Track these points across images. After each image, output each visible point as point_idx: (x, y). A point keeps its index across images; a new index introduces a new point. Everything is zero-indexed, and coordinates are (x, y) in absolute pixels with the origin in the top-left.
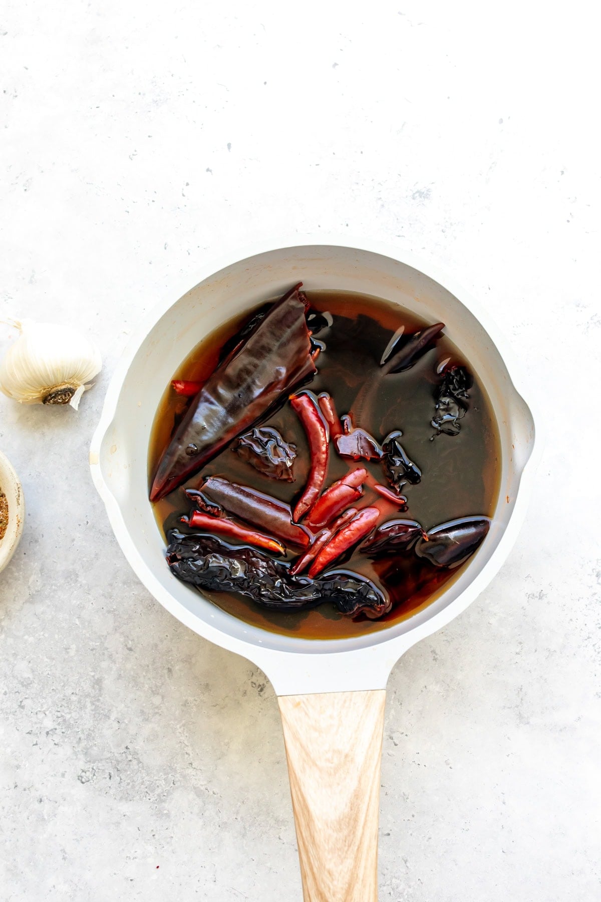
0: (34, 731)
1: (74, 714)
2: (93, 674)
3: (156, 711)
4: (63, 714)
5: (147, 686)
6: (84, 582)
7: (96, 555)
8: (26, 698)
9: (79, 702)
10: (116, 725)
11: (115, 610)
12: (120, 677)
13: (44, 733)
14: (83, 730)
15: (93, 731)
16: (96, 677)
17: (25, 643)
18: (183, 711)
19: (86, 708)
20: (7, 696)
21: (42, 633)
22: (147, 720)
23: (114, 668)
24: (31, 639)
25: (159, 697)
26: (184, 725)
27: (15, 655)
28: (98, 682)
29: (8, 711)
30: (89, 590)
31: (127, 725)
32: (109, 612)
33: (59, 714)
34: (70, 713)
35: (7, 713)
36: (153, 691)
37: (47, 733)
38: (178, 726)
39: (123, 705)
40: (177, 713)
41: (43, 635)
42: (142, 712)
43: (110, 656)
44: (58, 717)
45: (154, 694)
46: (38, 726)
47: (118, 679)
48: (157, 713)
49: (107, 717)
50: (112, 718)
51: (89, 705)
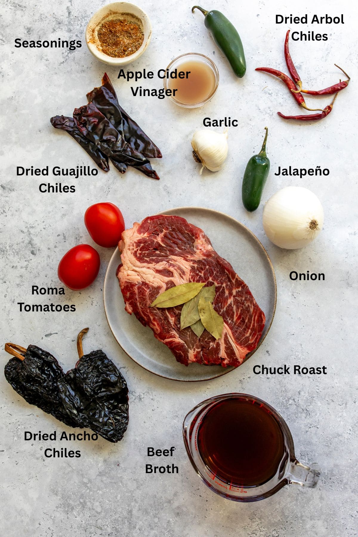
0: (103, 534)
1: (120, 526)
2: (128, 508)
3: (156, 525)
4: (115, 526)
5: (151, 513)
6: (123, 466)
7: (128, 454)
8: (99, 519)
9: (122, 521)
10: (138, 531)
11: (137, 479)
12: (140, 510)
13: (107, 534)
14: (124, 533)
15: (129, 534)
16: (129, 509)
17: (98, 494)
18: (168, 525)
19: (125, 523)
20: (91, 518)
21: (105, 490)
22: (152, 529)
23: (137, 505)
24: (100, 492)
25: (157, 519)
26: (168, 531)
27: (94, 499)
28: (130, 512)
29: (91, 524)
30: (126, 470)
31: (143, 531)
32: (134, 480)
33: (113, 526)
34: (118, 526)
35: (91, 525)
36: (154, 516)
37: (109, 535)
38: (166, 532)
39: (141, 522)
40: (165, 526)
41: (106, 490)
42: (150, 525)
43: (135, 500)
44: (113, 527)
45: (155, 517)
46: (105, 531)
47: (139, 510)
48: (156, 526)
49: (135, 527)
50: (137, 528)
51: (126, 522)
